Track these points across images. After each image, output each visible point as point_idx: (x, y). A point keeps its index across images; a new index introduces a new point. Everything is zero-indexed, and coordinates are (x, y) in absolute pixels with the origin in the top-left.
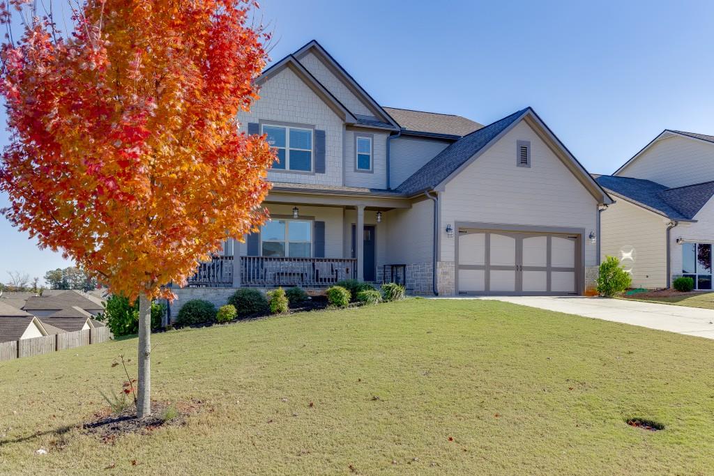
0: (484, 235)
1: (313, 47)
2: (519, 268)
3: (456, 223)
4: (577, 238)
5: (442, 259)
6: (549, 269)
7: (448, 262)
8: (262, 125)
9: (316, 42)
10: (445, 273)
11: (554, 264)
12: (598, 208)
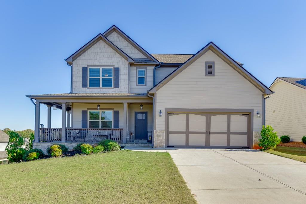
0: (185, 115)
1: (114, 28)
2: (208, 133)
3: (166, 109)
4: (248, 114)
5: (157, 129)
6: (229, 133)
7: (160, 130)
8: (89, 68)
9: (115, 26)
10: (159, 136)
11: (232, 130)
12: (263, 97)
